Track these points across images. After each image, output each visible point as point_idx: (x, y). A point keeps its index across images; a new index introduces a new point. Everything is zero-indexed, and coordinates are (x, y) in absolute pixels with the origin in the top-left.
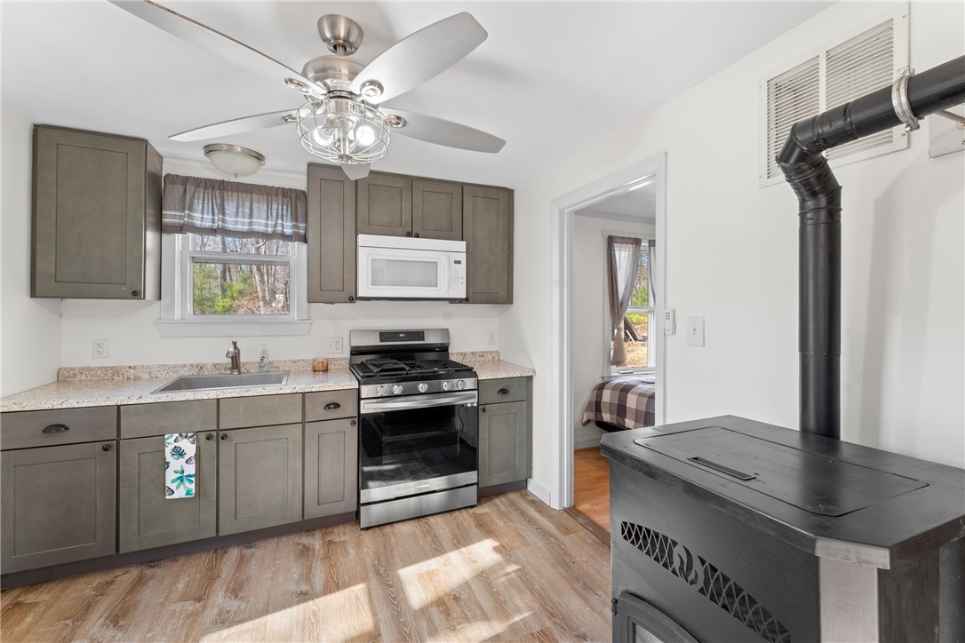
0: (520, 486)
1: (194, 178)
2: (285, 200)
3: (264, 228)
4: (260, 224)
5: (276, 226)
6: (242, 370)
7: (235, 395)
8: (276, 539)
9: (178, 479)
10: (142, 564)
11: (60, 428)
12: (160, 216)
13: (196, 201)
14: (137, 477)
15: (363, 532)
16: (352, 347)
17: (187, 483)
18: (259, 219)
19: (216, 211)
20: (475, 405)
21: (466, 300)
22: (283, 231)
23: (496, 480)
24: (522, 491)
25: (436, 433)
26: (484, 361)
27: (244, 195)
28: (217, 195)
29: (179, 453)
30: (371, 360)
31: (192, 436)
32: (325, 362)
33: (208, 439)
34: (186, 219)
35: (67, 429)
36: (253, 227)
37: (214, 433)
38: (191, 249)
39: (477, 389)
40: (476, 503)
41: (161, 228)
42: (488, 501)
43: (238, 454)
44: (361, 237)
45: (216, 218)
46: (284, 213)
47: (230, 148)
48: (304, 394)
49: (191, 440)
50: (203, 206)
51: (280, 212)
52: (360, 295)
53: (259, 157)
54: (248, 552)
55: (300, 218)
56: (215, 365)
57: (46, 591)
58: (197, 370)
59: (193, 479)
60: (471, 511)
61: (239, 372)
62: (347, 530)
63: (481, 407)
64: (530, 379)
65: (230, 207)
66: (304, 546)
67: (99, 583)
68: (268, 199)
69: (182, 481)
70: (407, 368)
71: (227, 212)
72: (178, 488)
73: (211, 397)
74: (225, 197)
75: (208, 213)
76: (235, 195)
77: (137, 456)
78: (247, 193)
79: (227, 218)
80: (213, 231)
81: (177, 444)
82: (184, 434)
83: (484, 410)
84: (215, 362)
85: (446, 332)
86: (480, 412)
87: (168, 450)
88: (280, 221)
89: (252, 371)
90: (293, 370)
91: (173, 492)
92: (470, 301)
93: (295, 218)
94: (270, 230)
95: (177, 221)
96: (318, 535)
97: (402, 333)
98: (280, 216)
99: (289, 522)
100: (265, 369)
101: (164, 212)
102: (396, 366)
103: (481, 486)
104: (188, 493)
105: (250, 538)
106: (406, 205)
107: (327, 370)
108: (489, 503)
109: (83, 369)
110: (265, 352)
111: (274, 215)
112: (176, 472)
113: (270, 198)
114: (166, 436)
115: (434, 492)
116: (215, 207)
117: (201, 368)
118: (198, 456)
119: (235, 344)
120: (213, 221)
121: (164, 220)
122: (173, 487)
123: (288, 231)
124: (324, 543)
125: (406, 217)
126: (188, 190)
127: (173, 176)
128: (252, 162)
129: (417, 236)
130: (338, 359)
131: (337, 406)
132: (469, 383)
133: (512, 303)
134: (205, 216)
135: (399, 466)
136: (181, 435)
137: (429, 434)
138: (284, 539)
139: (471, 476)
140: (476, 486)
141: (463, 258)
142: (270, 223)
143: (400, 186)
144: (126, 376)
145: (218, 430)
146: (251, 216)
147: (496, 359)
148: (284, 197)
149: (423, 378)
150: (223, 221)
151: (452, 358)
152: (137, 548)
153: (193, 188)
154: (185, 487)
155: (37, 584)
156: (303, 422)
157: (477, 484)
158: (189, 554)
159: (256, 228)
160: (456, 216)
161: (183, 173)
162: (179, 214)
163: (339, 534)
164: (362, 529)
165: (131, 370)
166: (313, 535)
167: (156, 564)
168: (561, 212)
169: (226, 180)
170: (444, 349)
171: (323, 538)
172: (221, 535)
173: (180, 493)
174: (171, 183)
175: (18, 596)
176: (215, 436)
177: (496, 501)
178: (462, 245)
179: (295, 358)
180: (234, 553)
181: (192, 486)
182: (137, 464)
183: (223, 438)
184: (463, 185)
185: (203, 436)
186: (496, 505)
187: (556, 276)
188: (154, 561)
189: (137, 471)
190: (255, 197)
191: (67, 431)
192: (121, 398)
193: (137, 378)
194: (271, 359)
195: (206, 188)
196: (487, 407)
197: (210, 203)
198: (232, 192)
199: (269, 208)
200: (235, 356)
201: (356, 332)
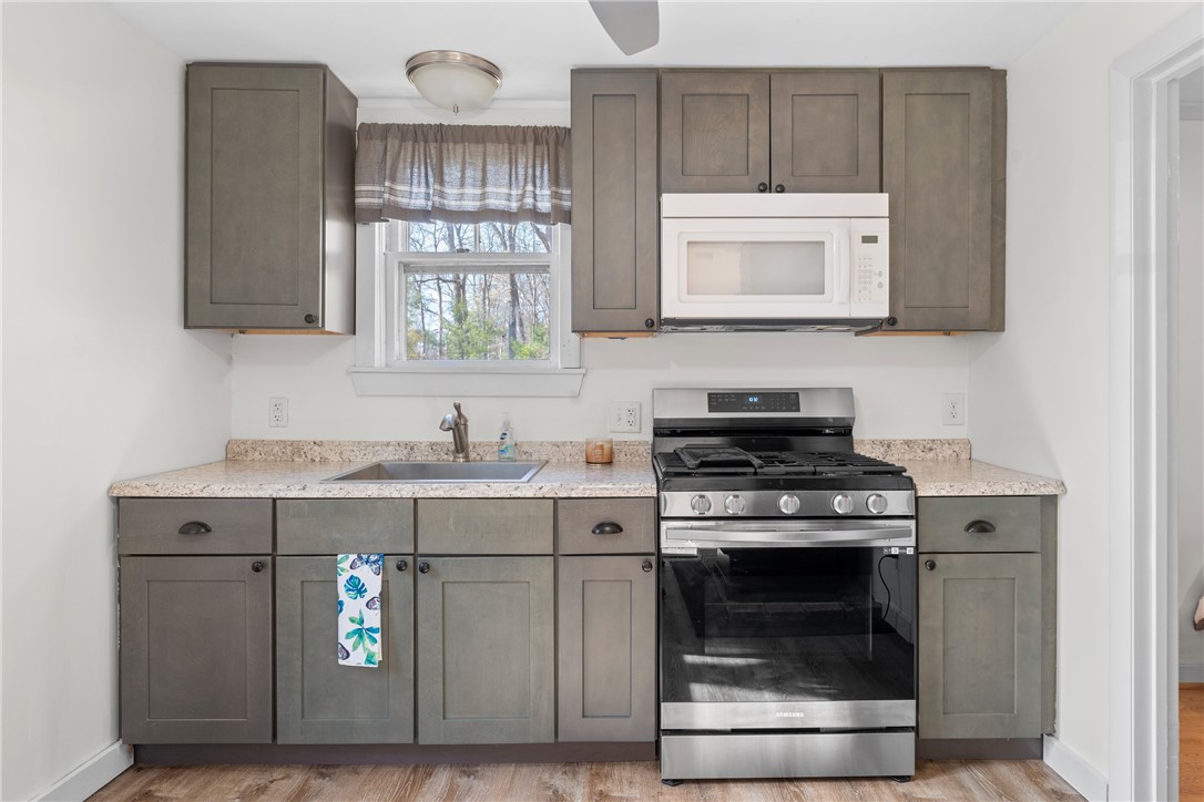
0: (1024, 750)
1: (398, 125)
2: (540, 149)
3: (504, 202)
4: (498, 196)
5: (523, 196)
6: (473, 455)
7: (440, 493)
8: (512, 768)
9: (355, 632)
10: (312, 766)
11: (198, 528)
12: (351, 195)
13: (401, 165)
14: (299, 621)
15: (666, 788)
16: (655, 420)
17: (367, 642)
18: (496, 186)
19: (431, 180)
20: (910, 551)
21: (889, 325)
22: (534, 206)
23: (962, 727)
24: (1031, 763)
25: (834, 606)
26: (935, 460)
27: (473, 146)
28: (433, 152)
29: (357, 588)
30: (688, 447)
31: (375, 562)
32: (606, 446)
33: (399, 568)
34: (386, 196)
35: (208, 530)
36: (487, 201)
37: (410, 559)
38: (400, 250)
39: (916, 517)
40: (911, 771)
41: (353, 214)
42: (944, 771)
43: (446, 601)
44: (668, 199)
45: (431, 192)
46: (538, 173)
47: (443, 58)
48: (555, 500)
49: (374, 567)
50: (412, 173)
51: (530, 171)
52: (665, 315)
53: (492, 71)
54: (463, 781)
55: (563, 181)
56: (432, 445)
57: (185, 782)
58: (405, 452)
59: (378, 636)
60: (902, 788)
61: (467, 458)
62: (638, 778)
63: (923, 558)
64: (1050, 502)
65: (452, 172)
66: (556, 792)
67: (250, 785)
68: (510, 149)
69: (361, 637)
70: (756, 462)
71: (446, 178)
72: (355, 648)
73: (405, 494)
74: (445, 151)
75: (419, 183)
76: (459, 148)
77: (299, 583)
78: (477, 142)
79: (448, 190)
80: (425, 215)
81: (355, 573)
82: (365, 557)
83: (932, 566)
84: (433, 440)
85: (846, 393)
86: (923, 570)
87: (342, 580)
88: (530, 188)
89: (488, 458)
90: (554, 460)
91: (348, 657)
92: (900, 325)
93: (555, 181)
94: (514, 205)
95: (376, 201)
96: (583, 774)
97: (753, 395)
98: (530, 179)
99: (532, 741)
100: (507, 455)
101: (357, 188)
102: (734, 458)
103: (922, 736)
104: (369, 660)
105: (471, 757)
106: (758, 129)
107: (610, 463)
108: (945, 778)
109: (255, 442)
110: (507, 425)
111: (521, 177)
112: (352, 621)
113: (513, 148)
114: (339, 557)
115: (816, 731)
116: (430, 173)
117: (412, 449)
118: (384, 597)
119: (458, 408)
120: (427, 198)
121: (358, 201)
122: (348, 644)
123: (545, 206)
124: (591, 793)
125: (759, 153)
126: (389, 147)
127: (369, 125)
128: (481, 80)
129: (781, 189)
130: (632, 444)
131: (617, 529)
132: (897, 501)
133: (1001, 328)
134: (415, 189)
135: (753, 661)
136: (360, 558)
137: (817, 606)
138: (525, 770)
139: (900, 711)
140: (912, 735)
141: (882, 229)
142: (514, 192)
143: (746, 90)
144: (309, 457)
145: (415, 555)
146: (484, 183)
147: (964, 456)
148: (536, 143)
149: (790, 485)
150: (442, 195)
151: (859, 450)
152: (299, 740)
153: (397, 142)
154: (365, 649)
155: (179, 767)
156: (554, 555)
157: (916, 729)
158: (378, 764)
159: (493, 203)
160: (868, 140)
161: (382, 120)
162: (377, 188)
163: (621, 782)
164: (665, 781)
165: (316, 448)
166: (575, 774)
167: (329, 771)
168: (1140, 86)
169: (446, 123)
170: (844, 430)
171: (592, 784)
172: (421, 742)
173: (357, 659)
174: (366, 139)
175: (152, 782)
176: (412, 565)
177: (965, 775)
178: (880, 202)
179: (559, 439)
180: (441, 779)
181: (377, 649)
182: (299, 601)
183: (422, 571)
184: (881, 75)
185: (392, 562)
186: (962, 787)
187: (1125, 245)
188: (327, 766)
189: (299, 611)
190: (490, 147)
191: (209, 535)
192: (279, 486)
193: (324, 461)
194: (519, 440)
195: (415, 141)
196: (940, 560)
197: (423, 168)
198: (455, 142)
199: (512, 163)
200: (458, 428)
201: (660, 391)
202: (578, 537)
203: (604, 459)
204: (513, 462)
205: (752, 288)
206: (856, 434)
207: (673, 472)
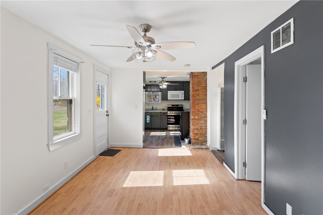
1: (148, 84)
6: (154, 110)
16: (168, 107)
21: (184, 100)
27: (154, 86)
29: (148, 118)
30: (170, 109)
34: (147, 90)
43: (154, 118)
44: (168, 91)
47: (152, 81)
48: (160, 112)
52: (168, 99)
65: (152, 88)
73: (151, 112)
79: (152, 90)
80: (150, 91)
85: (182, 105)
90: (160, 110)
97: (175, 105)
99: (159, 128)
106: (175, 86)
110: (156, 107)
117: (150, 109)
119: (153, 106)
125: (175, 88)
126: (147, 86)
128: (154, 83)
129: (177, 90)
130: (166, 108)
131: (165, 114)
134: (149, 89)
136: (148, 116)
141: (183, 93)
156: (161, 116)
159: (155, 90)
160: (183, 87)
164: (168, 130)
170: (182, 107)
172: (152, 128)
173: (148, 122)
176: (151, 116)
178: (183, 91)
179: (160, 108)
184: (184, 82)
195: (149, 86)
198: (152, 86)
199: (157, 87)
200: (153, 108)
201: (168, 105)
202: (162, 114)
203: (164, 110)
204: (156, 109)
205: (172, 98)
206: (183, 108)
207: (168, 110)
